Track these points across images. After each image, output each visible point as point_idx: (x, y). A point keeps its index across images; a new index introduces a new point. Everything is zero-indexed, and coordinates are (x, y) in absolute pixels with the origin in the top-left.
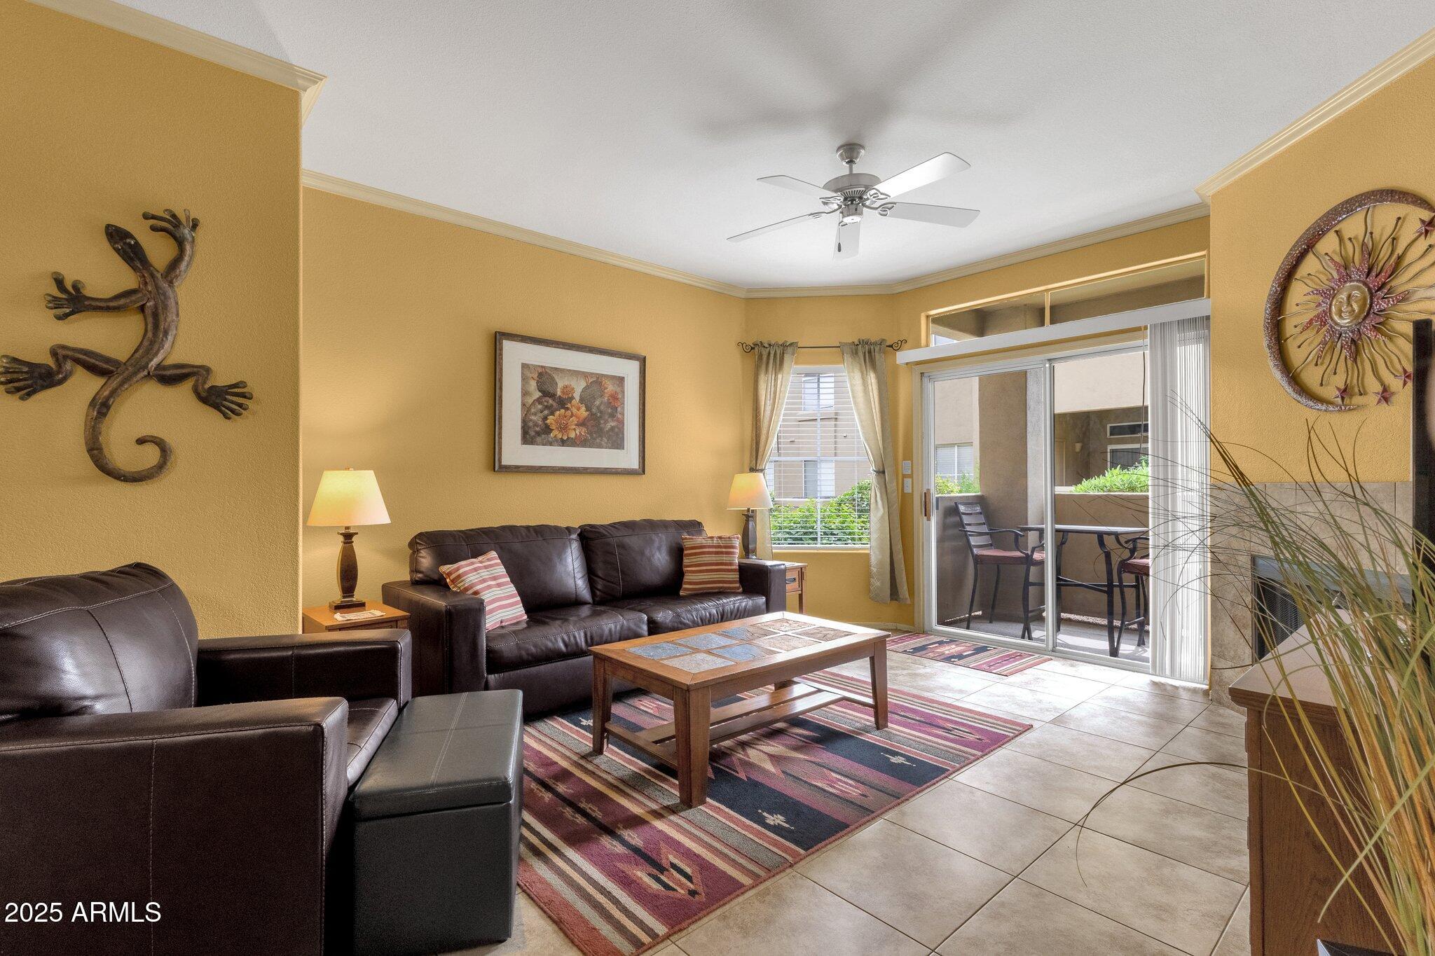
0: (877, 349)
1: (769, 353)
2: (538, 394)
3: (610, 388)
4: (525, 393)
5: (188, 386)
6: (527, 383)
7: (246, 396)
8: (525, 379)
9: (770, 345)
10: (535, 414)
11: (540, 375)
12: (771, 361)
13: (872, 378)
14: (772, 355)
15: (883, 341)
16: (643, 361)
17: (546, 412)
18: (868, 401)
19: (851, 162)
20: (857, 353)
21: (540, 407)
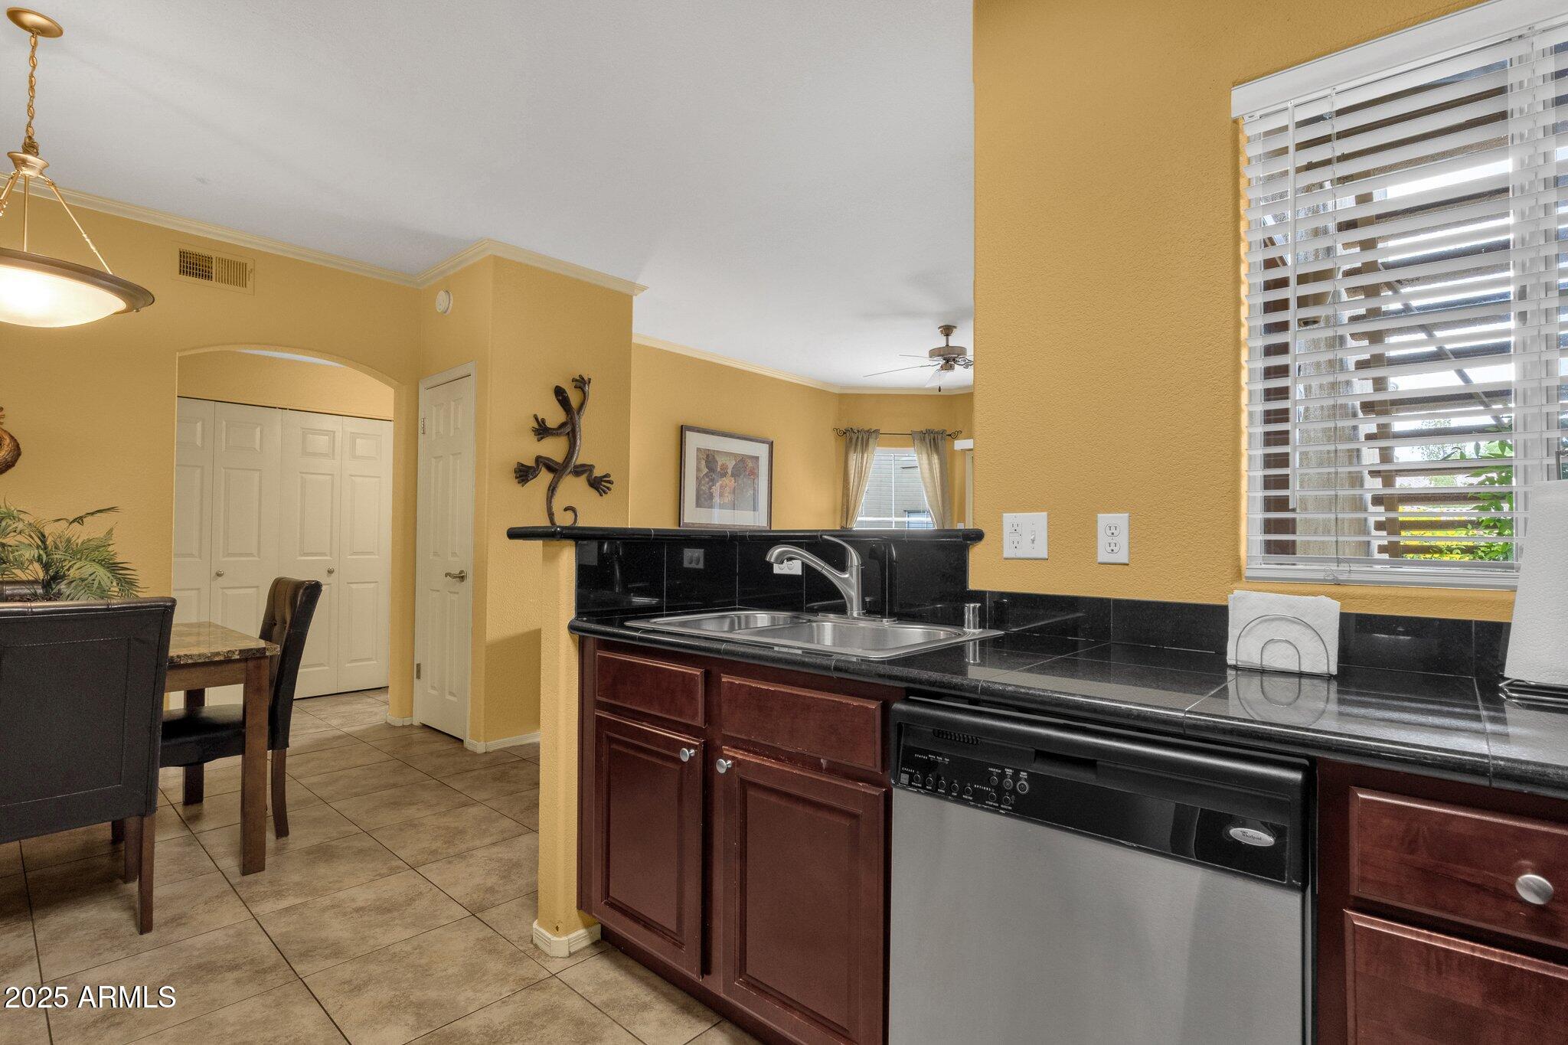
0: (940, 437)
1: (858, 438)
2: (706, 470)
3: (750, 464)
4: (698, 470)
5: (584, 477)
6: (700, 462)
7: (610, 482)
8: (698, 460)
9: (858, 431)
10: (704, 486)
11: (708, 456)
12: (859, 444)
13: (935, 459)
14: (860, 439)
15: (944, 431)
16: (771, 444)
17: (711, 484)
18: (933, 477)
19: (947, 335)
20: (924, 440)
21: (707, 480)
